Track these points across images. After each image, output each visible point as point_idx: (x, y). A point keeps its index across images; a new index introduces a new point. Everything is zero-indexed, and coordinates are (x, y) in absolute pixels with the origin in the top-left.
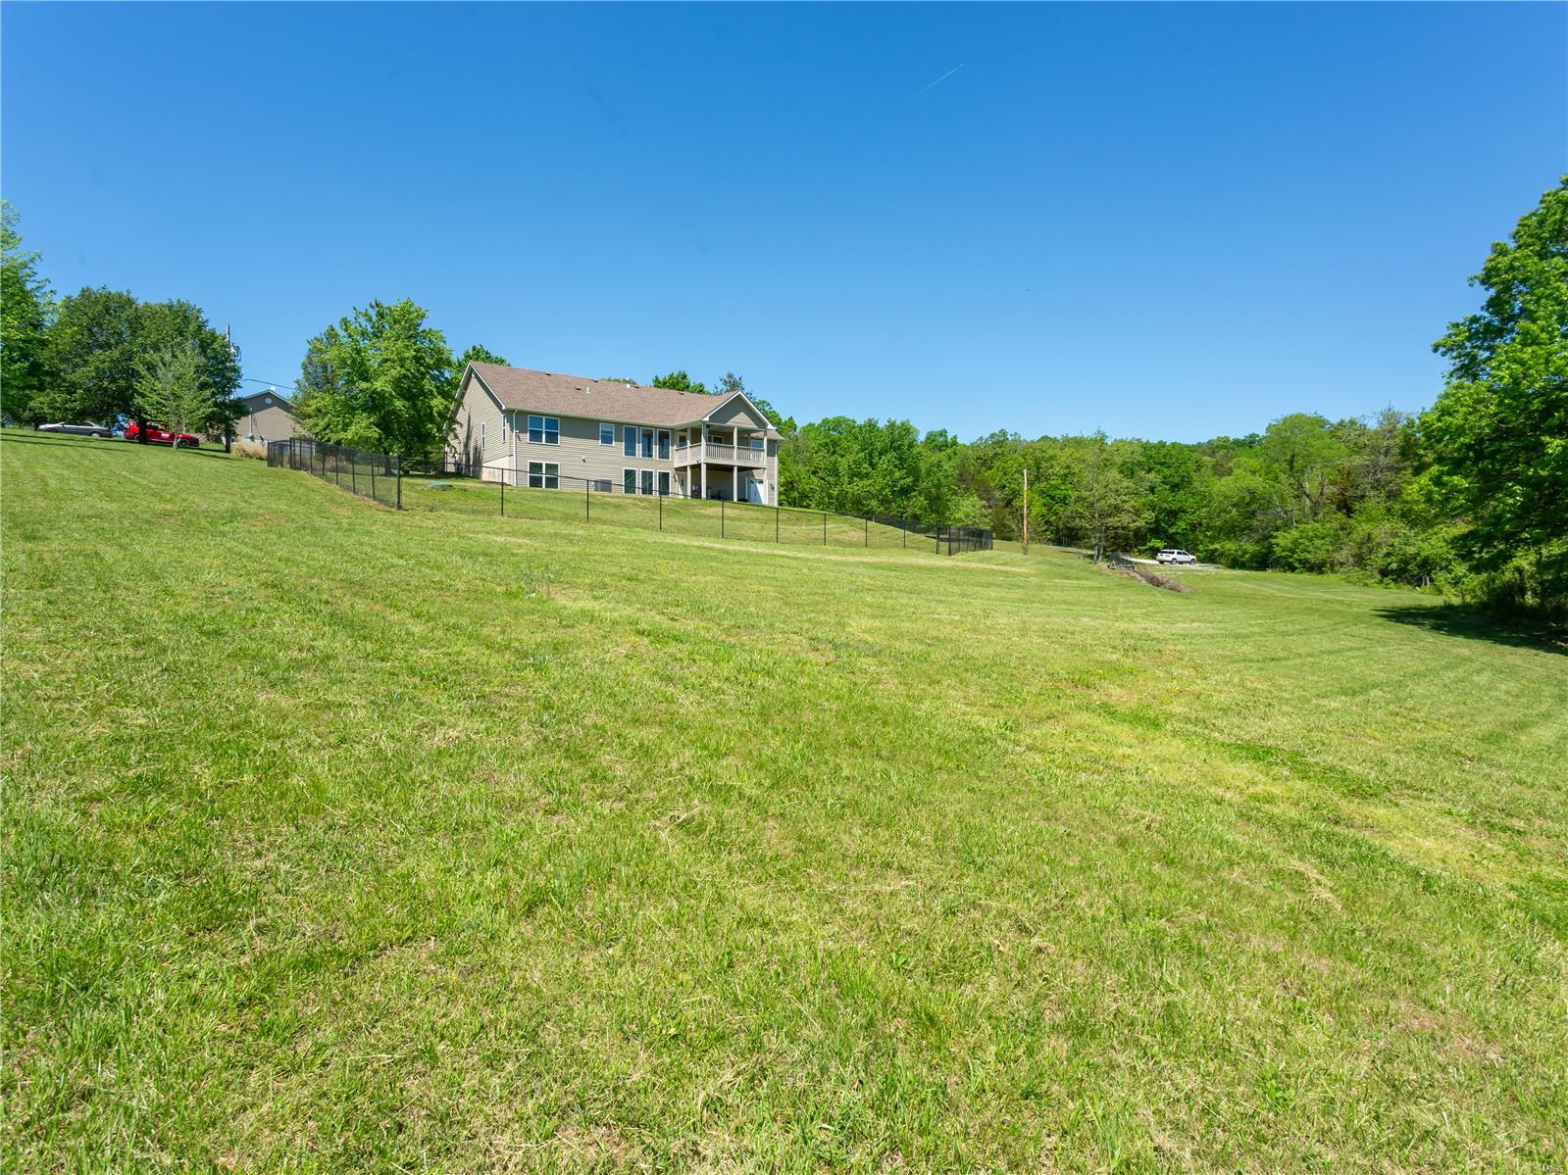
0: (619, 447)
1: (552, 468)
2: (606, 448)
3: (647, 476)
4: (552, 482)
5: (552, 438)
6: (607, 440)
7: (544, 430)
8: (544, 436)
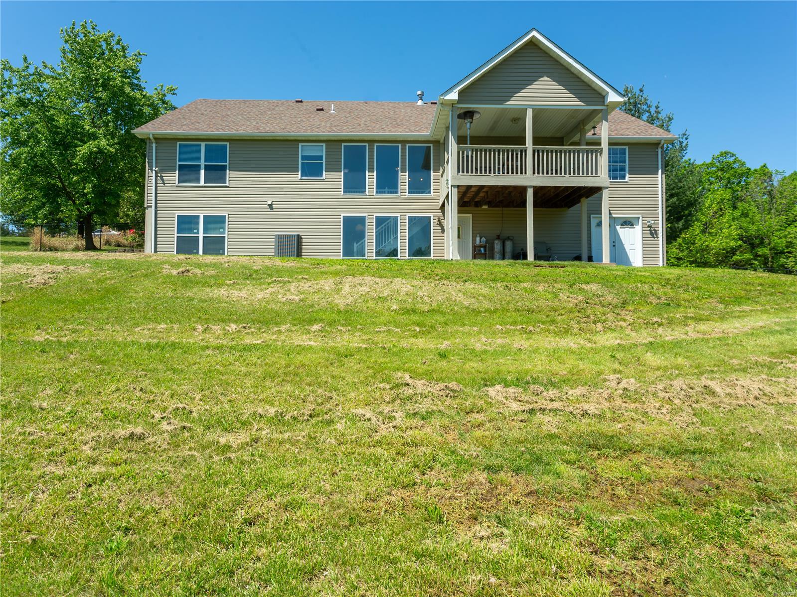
0: (335, 180)
1: (215, 222)
2: (312, 184)
3: (386, 227)
4: (215, 246)
5: (216, 173)
6: (312, 169)
7: (203, 163)
8: (202, 172)
